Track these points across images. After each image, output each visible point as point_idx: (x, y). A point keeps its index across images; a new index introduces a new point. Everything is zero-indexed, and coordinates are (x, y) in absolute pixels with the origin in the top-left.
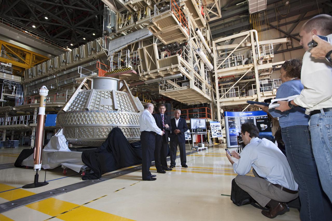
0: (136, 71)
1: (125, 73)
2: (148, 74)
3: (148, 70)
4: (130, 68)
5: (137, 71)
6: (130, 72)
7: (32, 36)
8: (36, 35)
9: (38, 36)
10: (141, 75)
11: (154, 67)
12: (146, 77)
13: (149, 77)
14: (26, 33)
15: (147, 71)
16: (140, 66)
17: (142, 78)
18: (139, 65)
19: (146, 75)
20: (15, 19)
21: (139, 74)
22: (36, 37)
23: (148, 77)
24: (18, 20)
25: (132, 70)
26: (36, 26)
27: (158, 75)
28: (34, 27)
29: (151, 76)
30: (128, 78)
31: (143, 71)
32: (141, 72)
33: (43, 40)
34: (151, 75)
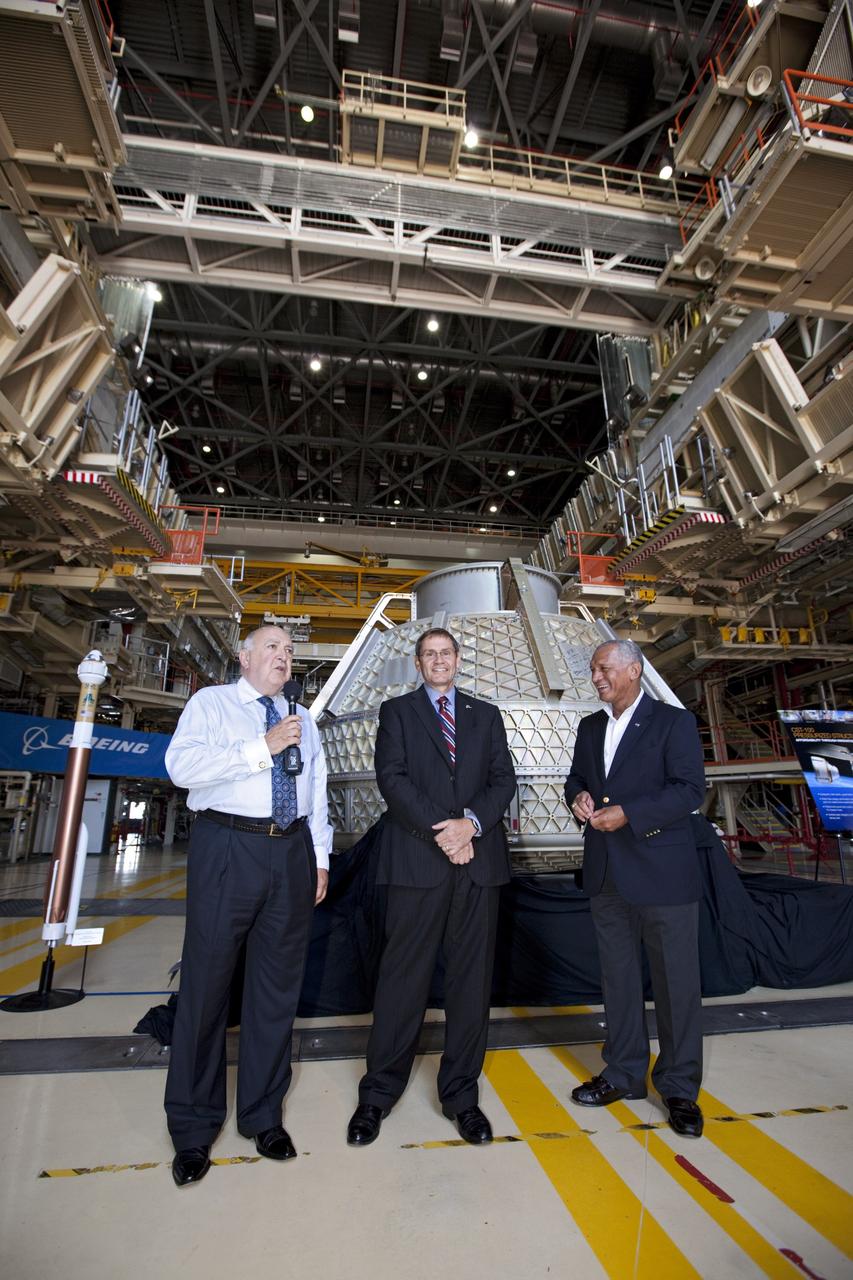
0: (719, 512)
1: (674, 539)
2: (772, 506)
3: (769, 480)
4: (681, 510)
5: (723, 510)
6: (689, 525)
7: (495, 534)
8: (501, 528)
9: (506, 528)
10: (741, 522)
11: (791, 453)
12: (770, 517)
13: (782, 512)
14: (482, 533)
15: (764, 491)
16: (728, 484)
17: (754, 530)
18: (722, 480)
19: (765, 512)
20: (455, 509)
21: (734, 520)
22: (502, 534)
23: (779, 516)
24: (461, 508)
25: (694, 515)
26: (497, 506)
27: (824, 484)
28: (493, 509)
29: (791, 505)
30: (700, 554)
31: (746, 497)
32: (738, 507)
33: (518, 535)
34: (788, 500)
